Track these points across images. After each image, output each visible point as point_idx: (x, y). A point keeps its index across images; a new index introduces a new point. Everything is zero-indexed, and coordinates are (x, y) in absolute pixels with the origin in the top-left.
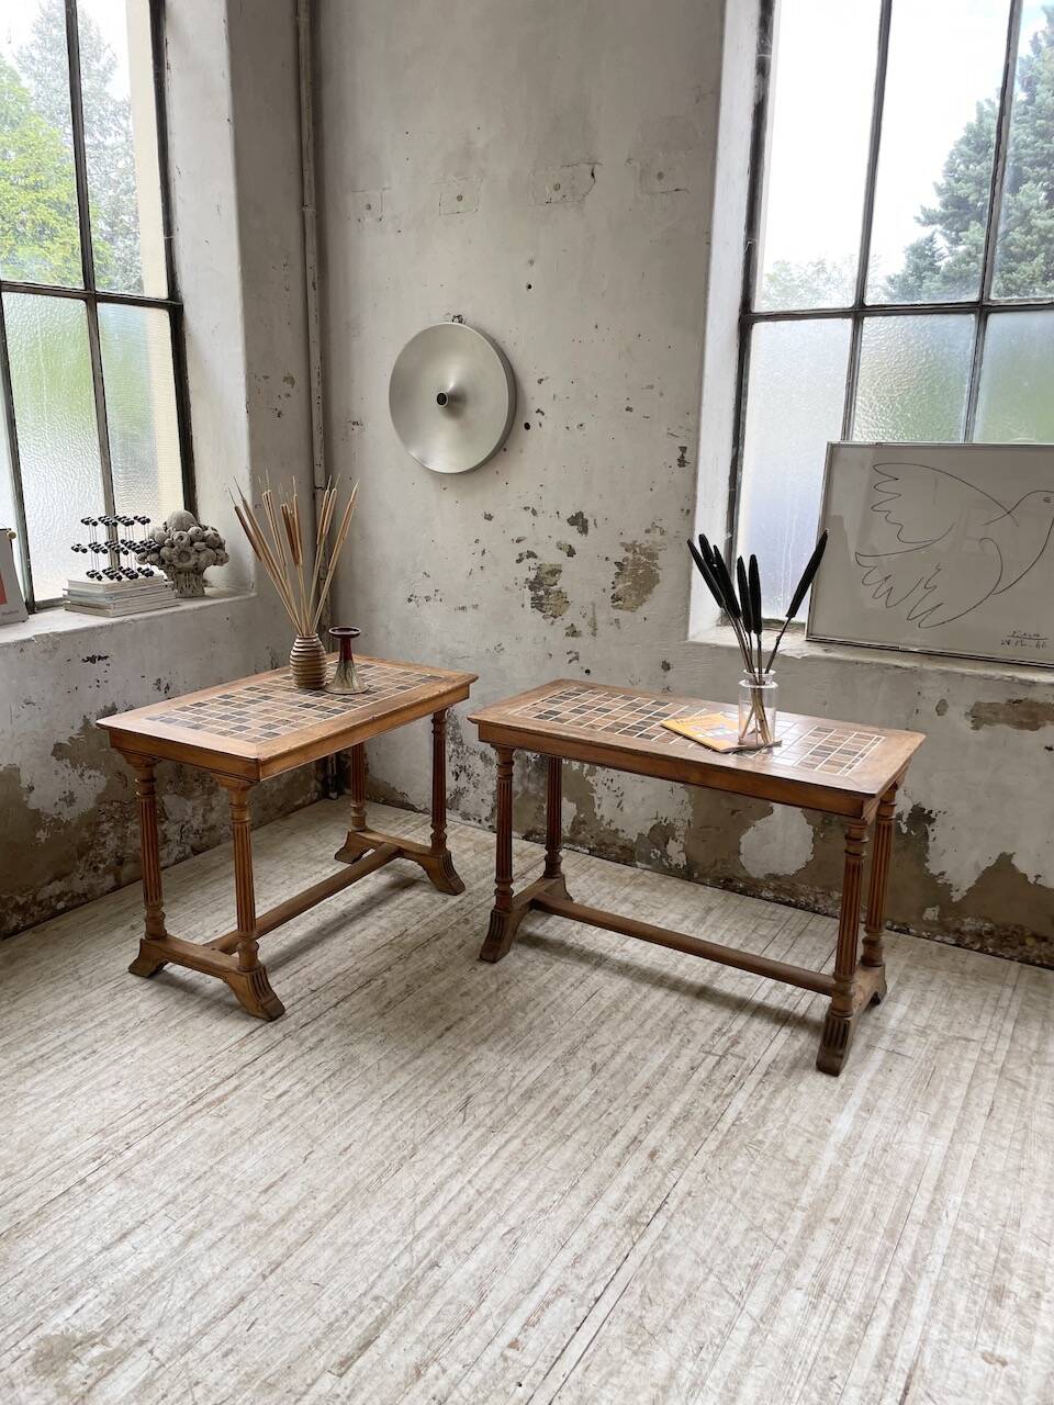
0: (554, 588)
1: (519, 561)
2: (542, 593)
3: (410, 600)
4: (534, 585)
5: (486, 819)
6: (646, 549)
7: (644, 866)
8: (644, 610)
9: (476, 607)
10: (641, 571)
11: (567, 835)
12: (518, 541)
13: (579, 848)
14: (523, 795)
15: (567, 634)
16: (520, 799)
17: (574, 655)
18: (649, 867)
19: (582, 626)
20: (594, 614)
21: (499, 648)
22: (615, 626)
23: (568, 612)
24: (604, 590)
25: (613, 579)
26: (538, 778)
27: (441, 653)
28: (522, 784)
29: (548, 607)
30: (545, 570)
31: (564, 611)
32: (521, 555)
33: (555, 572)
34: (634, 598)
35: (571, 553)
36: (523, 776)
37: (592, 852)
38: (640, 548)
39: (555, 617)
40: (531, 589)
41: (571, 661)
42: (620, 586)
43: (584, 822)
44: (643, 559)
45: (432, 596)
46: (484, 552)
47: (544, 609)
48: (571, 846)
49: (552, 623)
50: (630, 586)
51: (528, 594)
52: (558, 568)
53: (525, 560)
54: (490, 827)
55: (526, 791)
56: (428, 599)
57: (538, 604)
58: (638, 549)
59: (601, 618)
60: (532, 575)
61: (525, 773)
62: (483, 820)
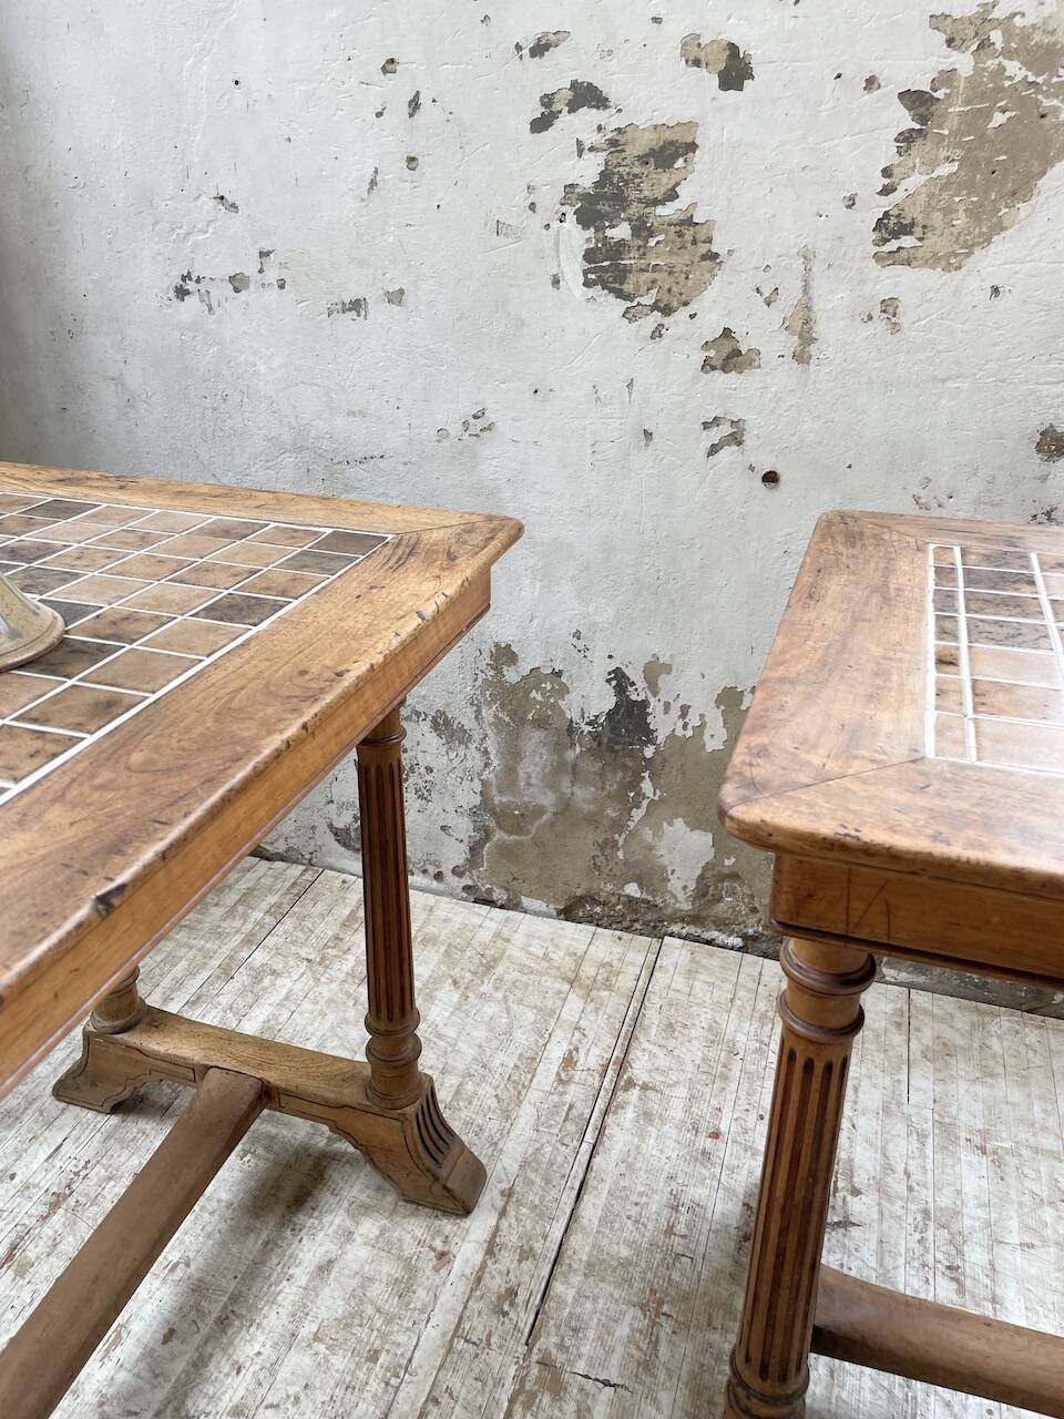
0: (667, 211)
1: (541, 124)
2: (622, 231)
3: (182, 293)
4: (594, 207)
5: (456, 872)
6: (1025, 35)
7: (904, 976)
8: (992, 261)
9: (396, 297)
10: (999, 119)
11: (686, 906)
12: (540, 49)
13: (714, 934)
14: (555, 814)
15: (708, 366)
16: (552, 824)
17: (726, 430)
18: (921, 979)
19: (763, 333)
20: (806, 289)
21: (479, 424)
22: (880, 325)
23: (710, 294)
24: (851, 203)
25: (887, 154)
26: (602, 775)
27: (298, 449)
28: (551, 782)
29: (648, 276)
30: (632, 151)
31: (701, 287)
32: (547, 101)
33: (673, 150)
34: (961, 220)
35: (735, 72)
36: (559, 768)
37: (749, 945)
38: (1008, 34)
39: (667, 311)
40: (585, 219)
41: (713, 450)
42: (913, 182)
43: (734, 876)
44: (1015, 69)
45: (250, 269)
46: (415, 105)
47: (628, 287)
48: (691, 929)
49: (657, 333)
50: (947, 183)
51: (577, 238)
52: (683, 137)
53: (565, 120)
54: (466, 888)
55: (566, 807)
56: (238, 283)
57: (606, 269)
58: (996, 36)
59: (832, 301)
60: (587, 172)
61: (561, 757)
62: (449, 876)
